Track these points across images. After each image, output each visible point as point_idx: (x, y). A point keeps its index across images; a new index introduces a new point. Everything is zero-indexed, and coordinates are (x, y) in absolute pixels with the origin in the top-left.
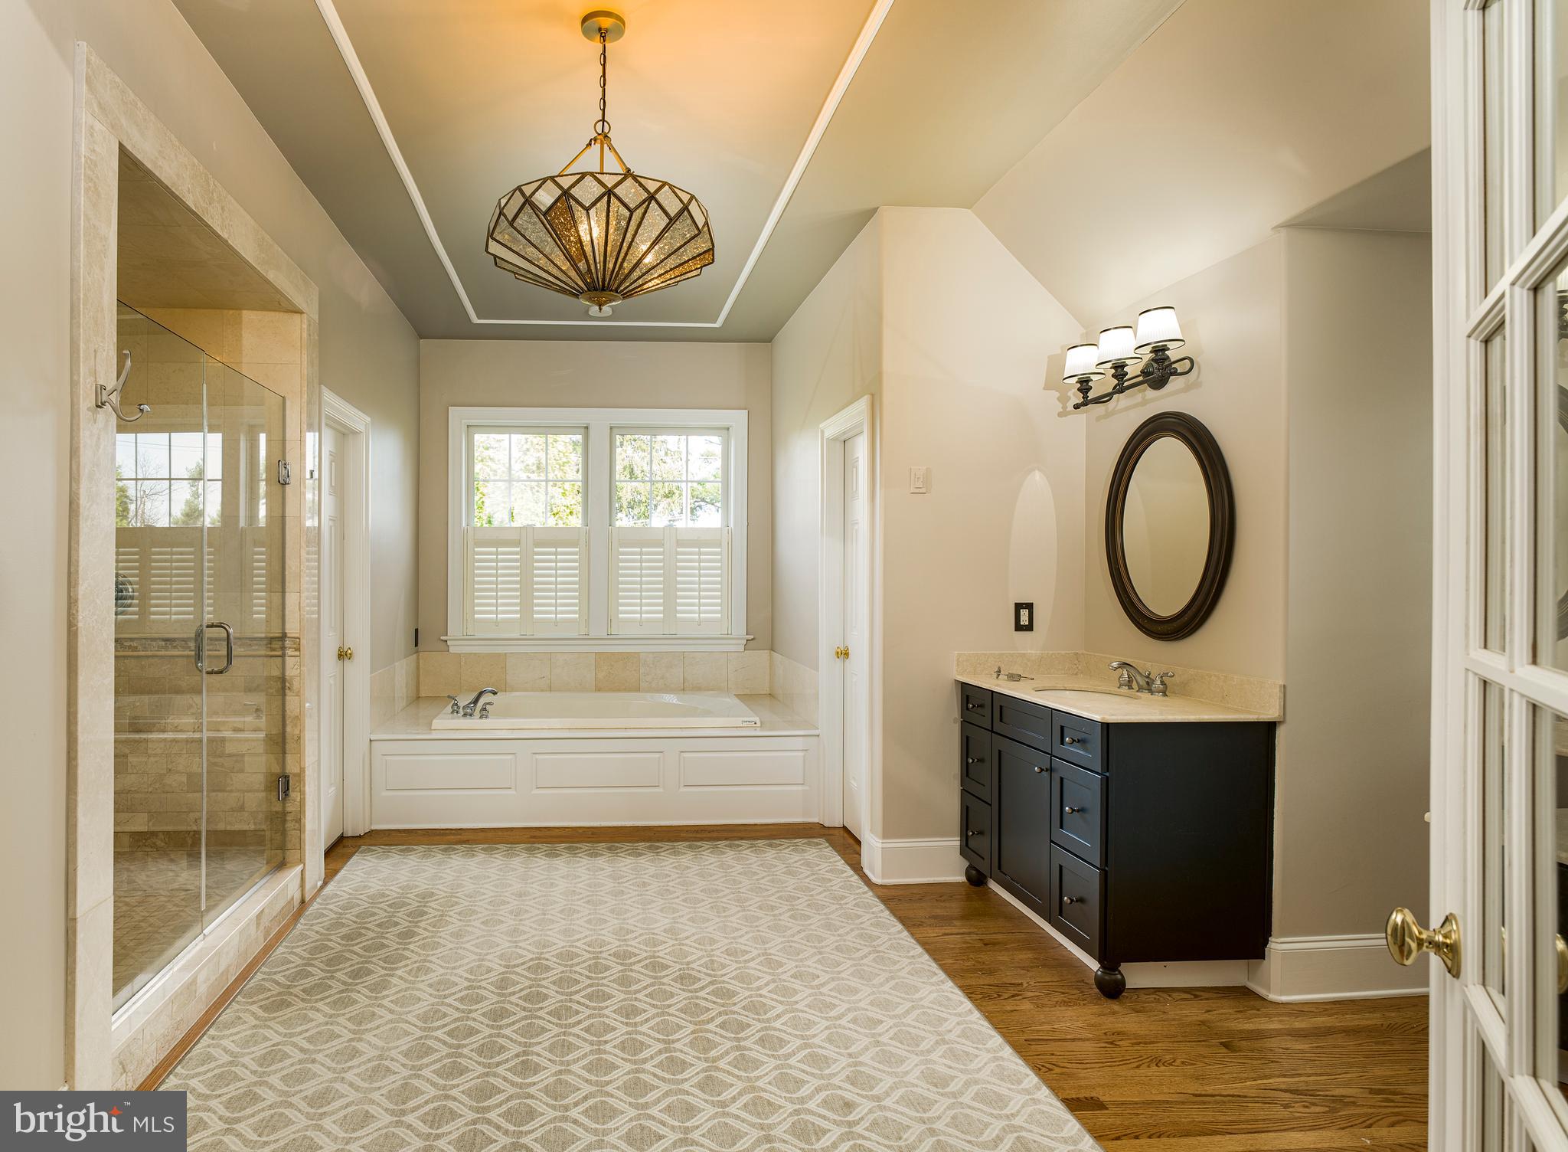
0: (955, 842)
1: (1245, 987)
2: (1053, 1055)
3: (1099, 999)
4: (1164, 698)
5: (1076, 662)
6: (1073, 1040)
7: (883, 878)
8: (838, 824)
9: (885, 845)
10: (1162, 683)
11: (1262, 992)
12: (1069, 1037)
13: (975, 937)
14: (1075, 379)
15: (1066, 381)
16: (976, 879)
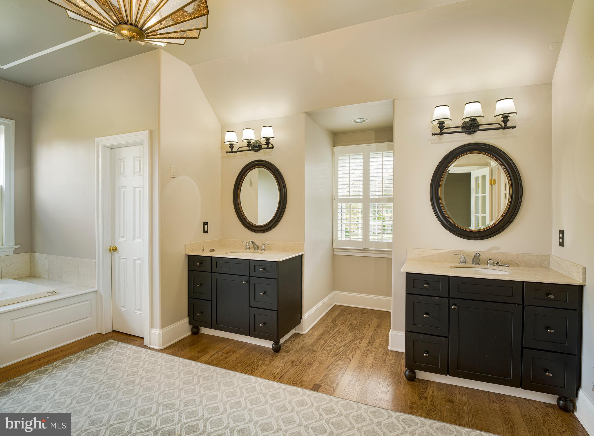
0: (186, 320)
1: (295, 333)
2: (291, 378)
3: (276, 354)
4: (265, 251)
5: (220, 243)
6: (288, 370)
7: (159, 347)
8: (110, 330)
9: (163, 331)
10: (264, 247)
11: (300, 332)
12: (286, 370)
13: (221, 352)
14: (228, 143)
15: (225, 143)
16: (195, 332)
